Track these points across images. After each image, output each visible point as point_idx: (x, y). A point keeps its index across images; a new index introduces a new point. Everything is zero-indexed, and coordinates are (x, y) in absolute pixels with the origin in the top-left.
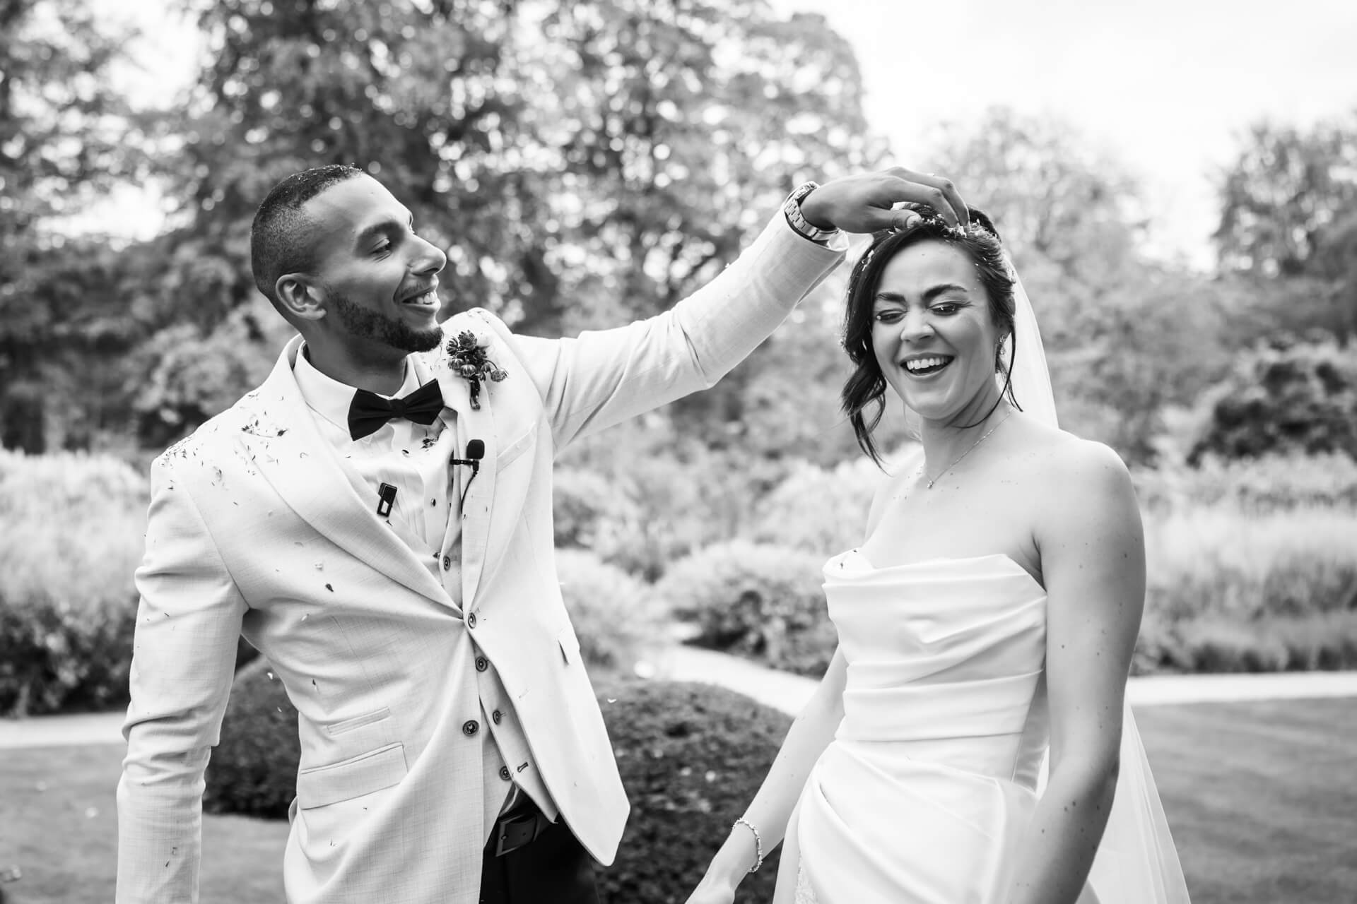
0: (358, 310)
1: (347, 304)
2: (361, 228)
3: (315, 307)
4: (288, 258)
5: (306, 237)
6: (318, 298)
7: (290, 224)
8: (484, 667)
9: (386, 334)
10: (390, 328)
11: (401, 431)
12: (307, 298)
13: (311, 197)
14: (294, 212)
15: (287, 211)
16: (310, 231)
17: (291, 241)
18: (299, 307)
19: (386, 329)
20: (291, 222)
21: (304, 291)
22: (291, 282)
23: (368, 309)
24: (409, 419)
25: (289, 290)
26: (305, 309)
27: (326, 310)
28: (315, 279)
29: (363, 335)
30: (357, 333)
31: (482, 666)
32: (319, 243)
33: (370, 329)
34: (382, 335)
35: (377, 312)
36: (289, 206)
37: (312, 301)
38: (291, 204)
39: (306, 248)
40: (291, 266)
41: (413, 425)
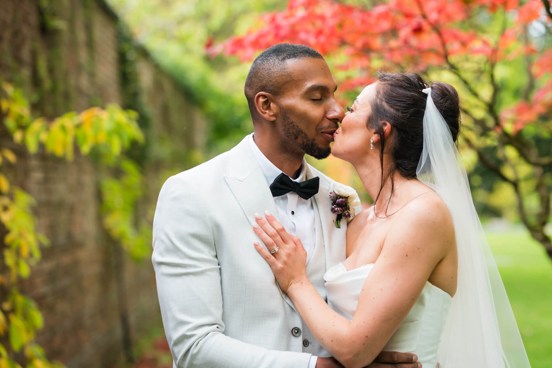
0: (294, 126)
1: (289, 120)
4: (268, 84)
5: (282, 77)
7: (276, 68)
8: (307, 345)
9: (304, 143)
10: (307, 141)
11: (292, 198)
12: (269, 108)
13: (292, 58)
14: (280, 62)
15: (277, 61)
17: (273, 76)
18: (264, 111)
19: (305, 140)
20: (277, 66)
21: (269, 104)
22: (264, 96)
23: (299, 127)
24: (298, 194)
25: (261, 100)
26: (265, 113)
29: (292, 139)
30: (288, 137)
31: (306, 344)
33: (296, 138)
34: (301, 142)
35: (304, 131)
36: (278, 58)
38: (280, 58)
39: (279, 83)
40: (268, 89)
41: (298, 197)
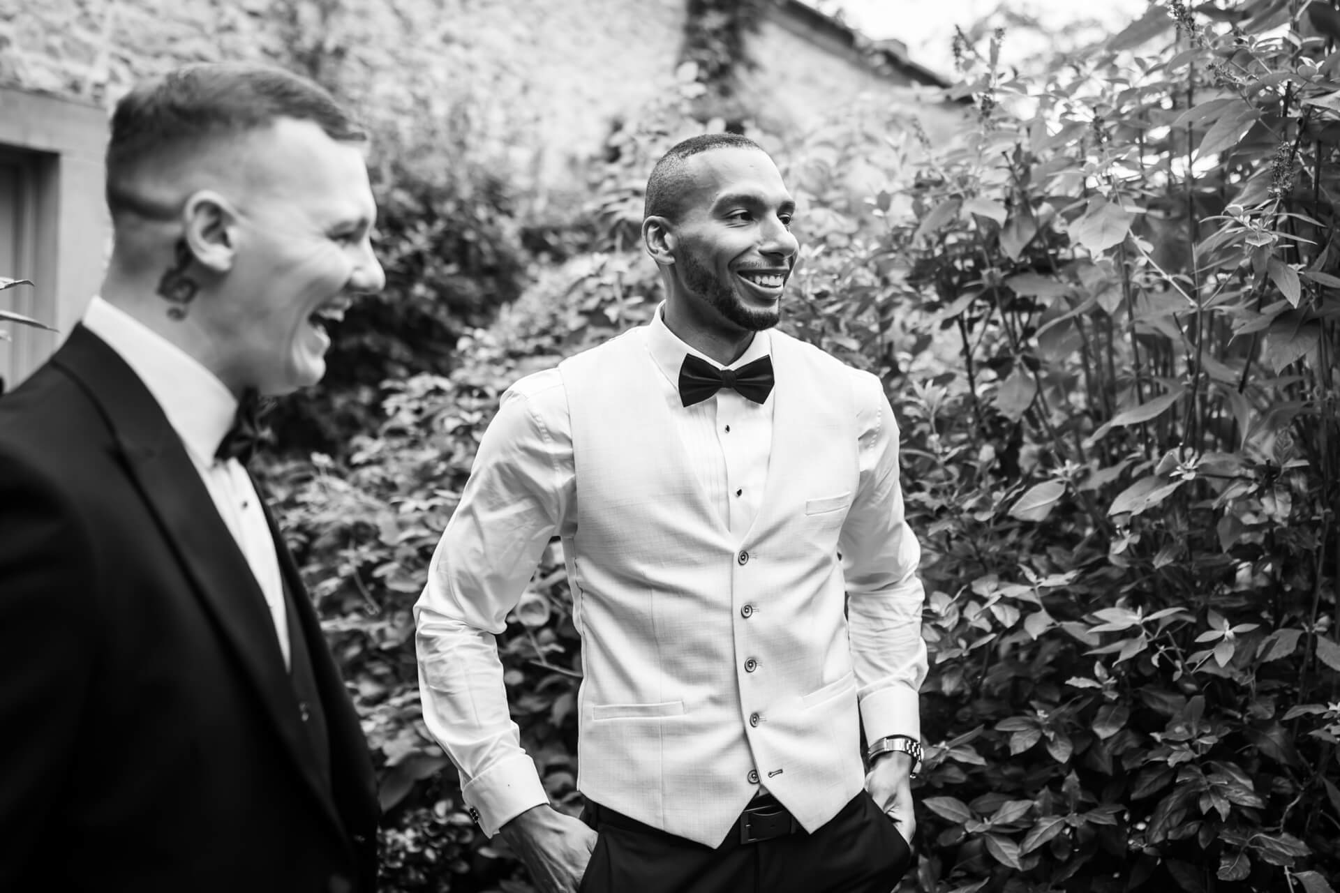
2: (723, 193)
3: (666, 252)
6: (671, 246)
16: (682, 182)
27: (675, 258)
28: (675, 227)
32: (687, 194)
37: (665, 246)
